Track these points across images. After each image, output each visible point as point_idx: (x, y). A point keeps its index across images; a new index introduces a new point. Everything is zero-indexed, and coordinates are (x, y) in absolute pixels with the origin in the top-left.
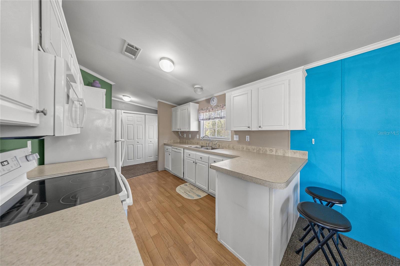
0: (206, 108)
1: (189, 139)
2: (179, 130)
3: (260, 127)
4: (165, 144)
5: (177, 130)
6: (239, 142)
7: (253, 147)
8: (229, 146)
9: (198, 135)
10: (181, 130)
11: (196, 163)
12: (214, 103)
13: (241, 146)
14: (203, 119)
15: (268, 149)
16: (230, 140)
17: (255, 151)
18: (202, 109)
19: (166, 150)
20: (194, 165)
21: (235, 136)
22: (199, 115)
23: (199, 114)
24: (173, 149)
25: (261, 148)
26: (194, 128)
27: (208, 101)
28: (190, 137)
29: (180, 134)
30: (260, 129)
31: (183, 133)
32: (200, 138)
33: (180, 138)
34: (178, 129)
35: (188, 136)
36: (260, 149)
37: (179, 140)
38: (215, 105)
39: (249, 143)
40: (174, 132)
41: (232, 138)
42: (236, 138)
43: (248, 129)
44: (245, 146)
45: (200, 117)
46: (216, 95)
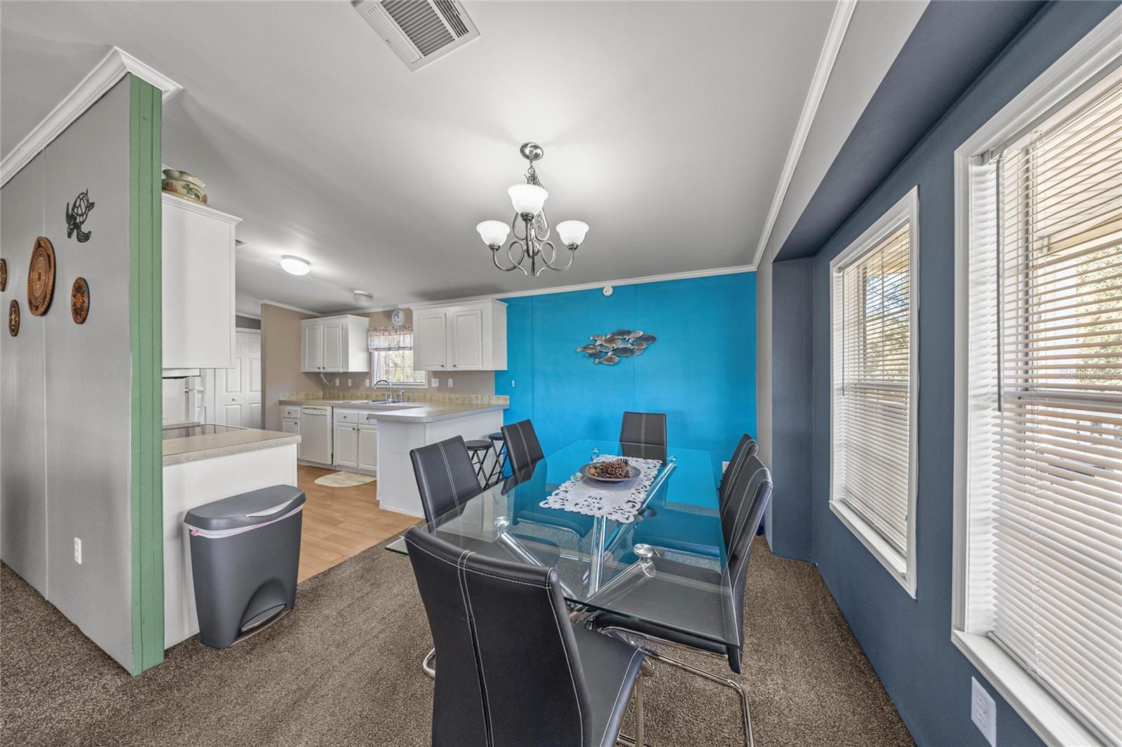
0: (383, 328)
1: (348, 389)
2: (321, 370)
3: (454, 366)
4: (282, 403)
5: (317, 370)
6: (439, 389)
7: (457, 396)
8: (424, 397)
9: (367, 381)
10: (325, 371)
11: (358, 430)
12: (399, 320)
13: (441, 395)
14: (376, 349)
15: (473, 396)
16: (426, 387)
17: (459, 401)
18: (376, 330)
19: (286, 415)
20: (354, 434)
21: (433, 380)
22: (369, 341)
23: (369, 338)
24: (307, 411)
25: (466, 395)
26: (356, 364)
27: (389, 314)
28: (350, 384)
29: (324, 379)
30: (455, 369)
31: (331, 376)
32: (373, 386)
33: (323, 386)
34: (319, 368)
35: (344, 383)
36: (465, 398)
37: (322, 393)
38: (400, 324)
39: (453, 390)
40: (307, 374)
41: (429, 382)
42: (435, 383)
43: (442, 369)
44: (447, 396)
45: (371, 345)
46: (401, 307)
